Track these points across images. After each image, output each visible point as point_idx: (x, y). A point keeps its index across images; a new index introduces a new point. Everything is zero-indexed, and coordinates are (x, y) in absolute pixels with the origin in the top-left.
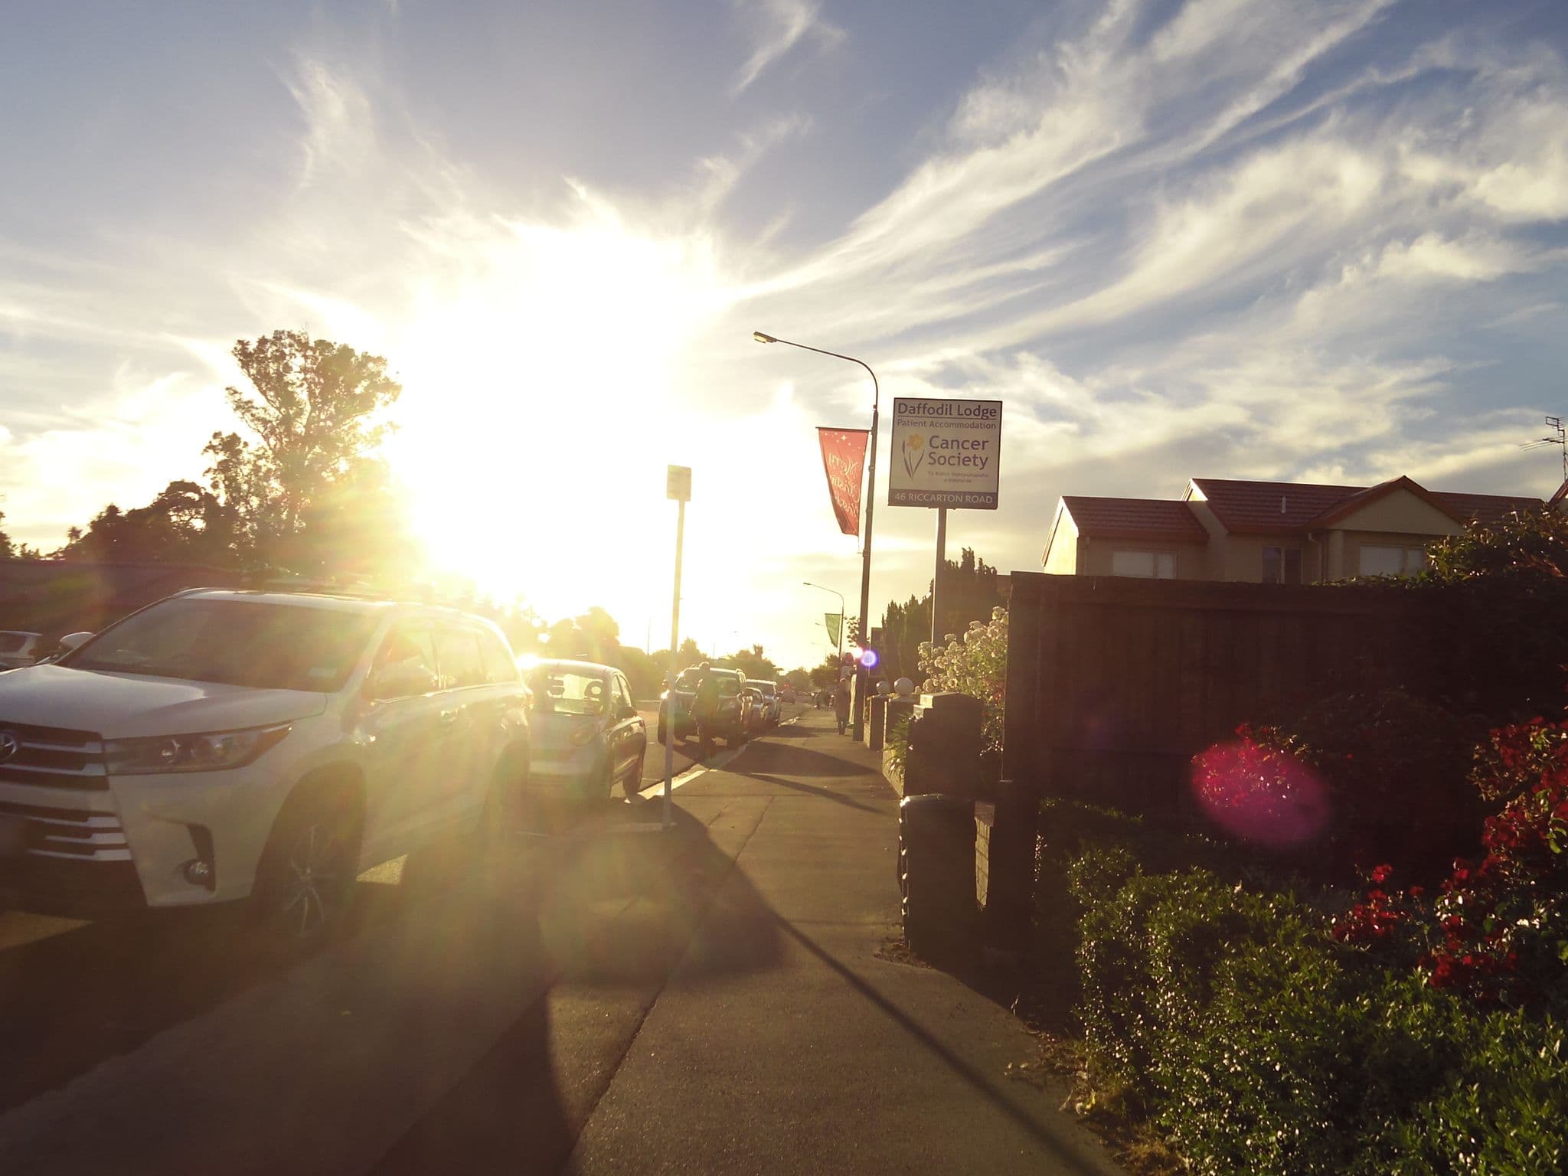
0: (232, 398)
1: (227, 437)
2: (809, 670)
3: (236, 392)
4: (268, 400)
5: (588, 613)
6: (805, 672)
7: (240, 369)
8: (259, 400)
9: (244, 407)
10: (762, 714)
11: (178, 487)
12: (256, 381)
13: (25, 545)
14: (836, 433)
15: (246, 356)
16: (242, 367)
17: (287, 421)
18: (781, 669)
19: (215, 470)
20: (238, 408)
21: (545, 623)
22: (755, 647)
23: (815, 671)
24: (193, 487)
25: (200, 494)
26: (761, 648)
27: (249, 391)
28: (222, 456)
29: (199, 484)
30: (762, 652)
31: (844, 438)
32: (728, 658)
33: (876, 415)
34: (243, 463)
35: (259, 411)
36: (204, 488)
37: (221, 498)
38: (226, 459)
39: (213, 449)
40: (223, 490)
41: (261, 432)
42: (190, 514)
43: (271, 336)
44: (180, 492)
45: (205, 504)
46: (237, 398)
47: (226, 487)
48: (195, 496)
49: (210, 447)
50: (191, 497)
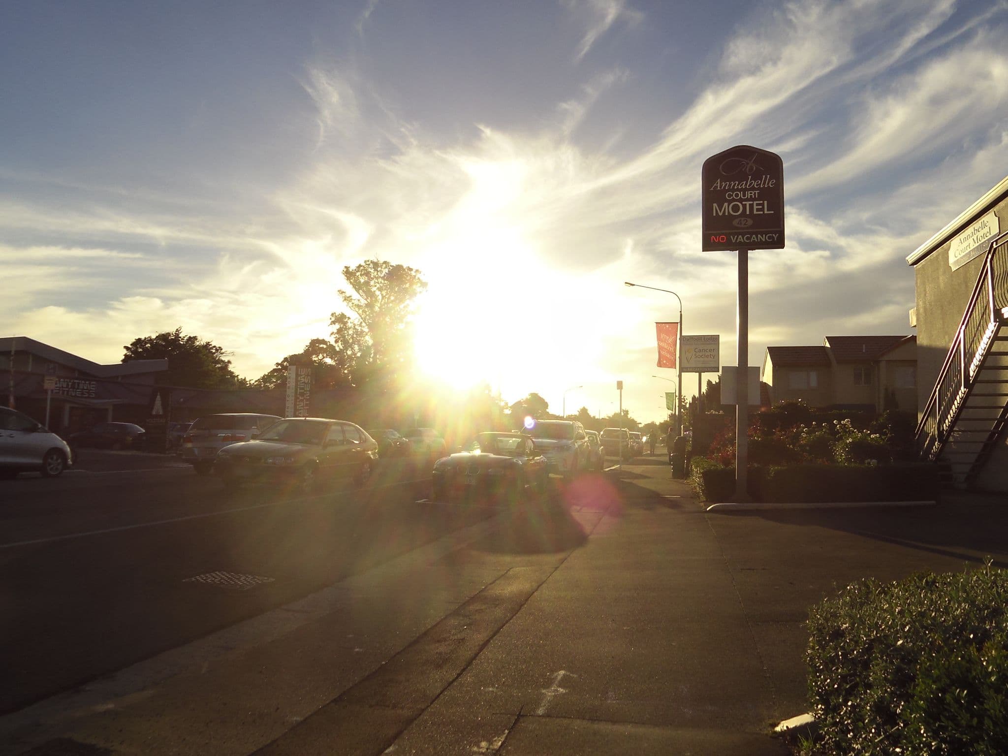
0: (341, 296)
1: (339, 315)
2: (658, 424)
3: (343, 293)
4: (361, 295)
7: (346, 280)
8: (355, 295)
9: (348, 299)
10: (635, 448)
11: (315, 343)
12: (354, 287)
14: (664, 324)
15: (349, 274)
17: (370, 306)
18: (640, 423)
19: (335, 333)
20: (345, 300)
21: (507, 404)
23: (661, 424)
24: (323, 342)
25: (327, 345)
26: (627, 411)
27: (350, 290)
28: (337, 326)
29: (326, 340)
30: (628, 414)
31: (667, 326)
32: (607, 418)
33: (681, 315)
34: (349, 329)
35: (356, 301)
36: (329, 342)
37: (339, 347)
38: (340, 327)
39: (333, 323)
40: (340, 343)
41: (358, 312)
42: (323, 356)
43: (363, 264)
44: (317, 345)
45: (331, 351)
46: (344, 296)
47: (341, 341)
48: (325, 346)
49: (332, 322)
50: (323, 347)
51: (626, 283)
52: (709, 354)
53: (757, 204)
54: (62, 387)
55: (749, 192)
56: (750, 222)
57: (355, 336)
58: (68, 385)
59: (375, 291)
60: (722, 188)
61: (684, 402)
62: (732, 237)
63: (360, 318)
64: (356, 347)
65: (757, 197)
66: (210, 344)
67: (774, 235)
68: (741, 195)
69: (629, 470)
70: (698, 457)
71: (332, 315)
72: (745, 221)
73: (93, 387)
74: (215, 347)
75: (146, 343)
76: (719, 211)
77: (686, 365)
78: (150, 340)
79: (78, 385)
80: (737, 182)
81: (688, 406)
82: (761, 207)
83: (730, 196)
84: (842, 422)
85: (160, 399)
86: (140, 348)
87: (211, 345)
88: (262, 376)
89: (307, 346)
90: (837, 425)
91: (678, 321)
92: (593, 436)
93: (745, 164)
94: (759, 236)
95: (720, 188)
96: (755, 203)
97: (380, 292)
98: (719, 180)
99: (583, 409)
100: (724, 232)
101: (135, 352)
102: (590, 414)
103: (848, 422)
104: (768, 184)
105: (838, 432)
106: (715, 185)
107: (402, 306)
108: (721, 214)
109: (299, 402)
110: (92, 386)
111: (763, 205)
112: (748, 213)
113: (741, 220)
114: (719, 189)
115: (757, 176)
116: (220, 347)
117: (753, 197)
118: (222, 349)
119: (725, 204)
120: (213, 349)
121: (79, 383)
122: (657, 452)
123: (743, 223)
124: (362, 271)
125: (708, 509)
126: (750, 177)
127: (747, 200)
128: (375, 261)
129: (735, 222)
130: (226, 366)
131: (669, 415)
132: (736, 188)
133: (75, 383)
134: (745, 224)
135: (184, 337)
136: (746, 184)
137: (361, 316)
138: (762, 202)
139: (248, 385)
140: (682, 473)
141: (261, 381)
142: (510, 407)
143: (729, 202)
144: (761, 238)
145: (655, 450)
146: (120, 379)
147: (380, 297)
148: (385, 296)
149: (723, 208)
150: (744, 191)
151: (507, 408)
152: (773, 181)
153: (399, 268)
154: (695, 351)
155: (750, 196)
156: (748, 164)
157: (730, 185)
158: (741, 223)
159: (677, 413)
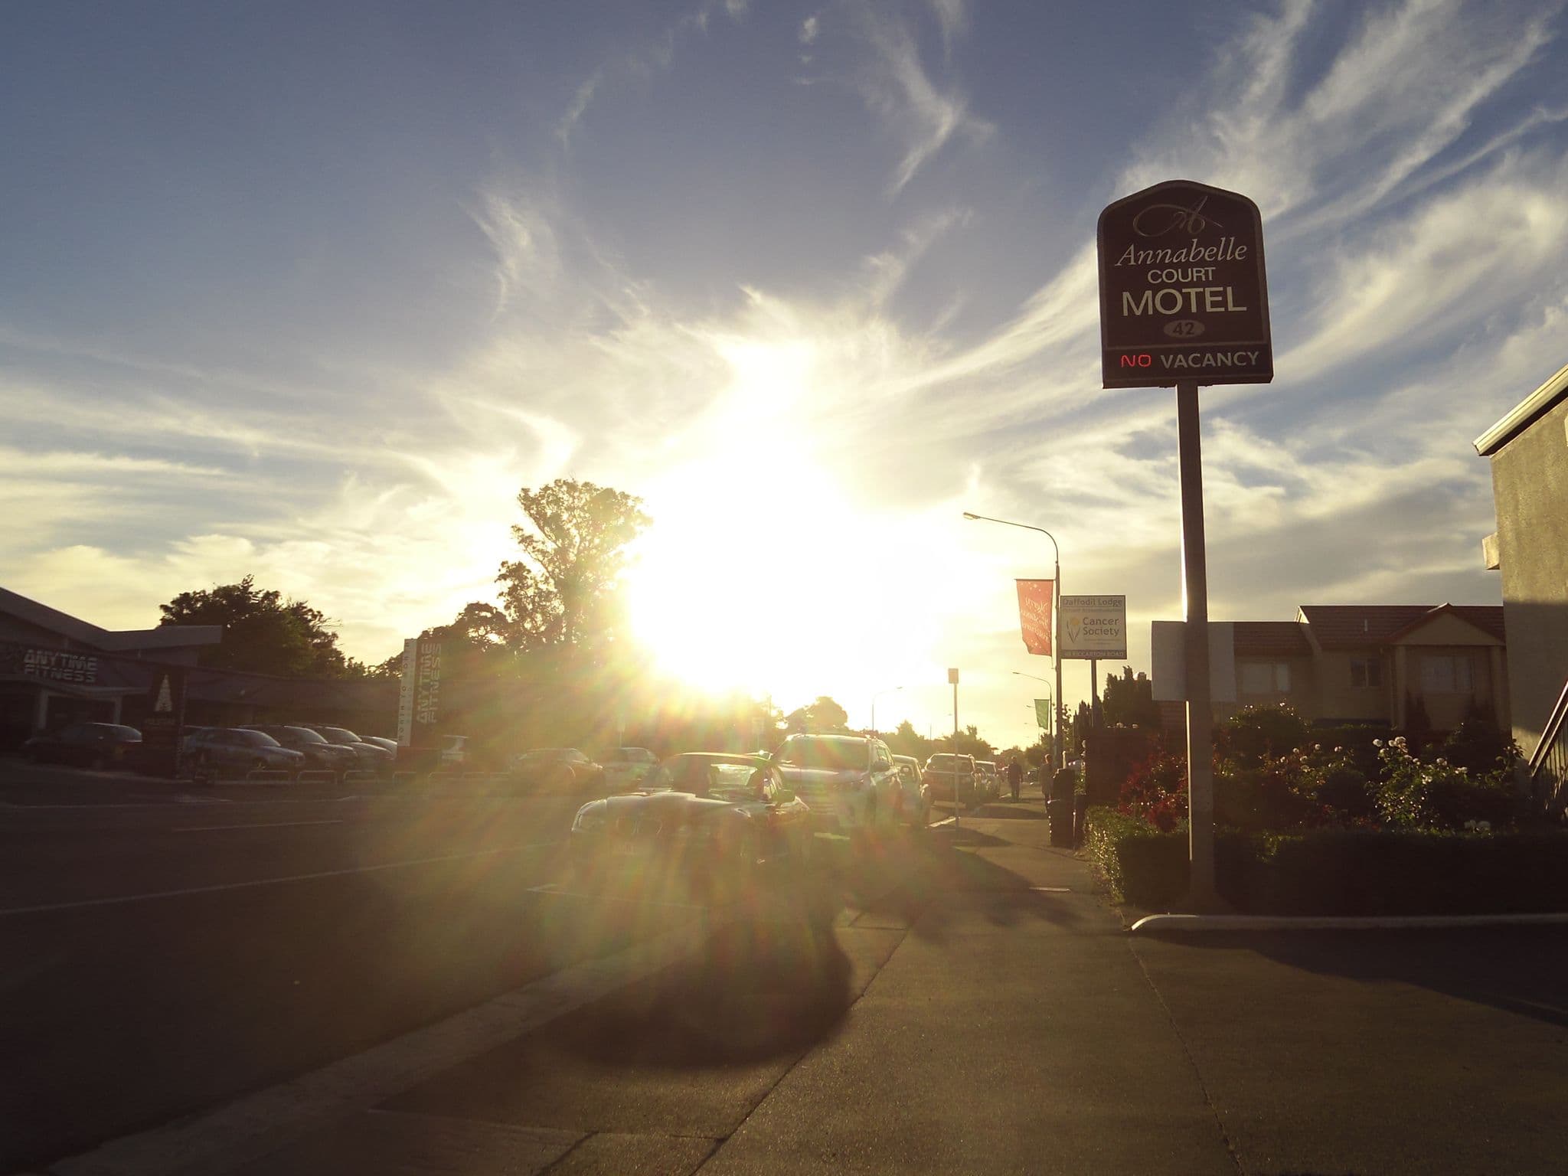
0: (517, 534)
1: (512, 565)
2: (1023, 749)
3: (519, 529)
4: (546, 535)
5: (817, 703)
6: (1020, 751)
7: (523, 510)
8: (538, 535)
9: (526, 540)
11: (473, 608)
12: (536, 520)
13: (352, 658)
14: (1029, 583)
15: (528, 501)
16: (525, 509)
17: (562, 552)
18: (996, 749)
19: (506, 594)
20: (522, 541)
21: (781, 713)
22: (969, 728)
23: (1029, 750)
24: (486, 607)
25: (492, 613)
26: (975, 729)
27: (530, 528)
28: (509, 583)
29: (491, 604)
30: (976, 733)
31: (1036, 587)
32: (943, 739)
33: (1058, 567)
34: (528, 587)
35: (538, 544)
36: (496, 609)
37: (511, 616)
38: (514, 585)
39: (503, 577)
40: (513, 610)
41: (541, 562)
42: (486, 630)
43: (552, 485)
44: (477, 612)
45: (497, 621)
46: (520, 534)
47: (515, 607)
48: (489, 615)
49: (500, 575)
50: (486, 616)
51: (965, 514)
52: (1108, 627)
53: (1211, 292)
54: (40, 665)
55: (1195, 270)
56: (1199, 328)
57: (537, 599)
58: (49, 661)
59: (569, 529)
60: (1140, 263)
61: (1065, 714)
62: (1162, 357)
63: (545, 570)
64: (539, 617)
65: (1211, 279)
66: (304, 605)
67: (1249, 353)
68: (1178, 275)
69: (972, 828)
70: (1099, 808)
71: (503, 564)
72: (1190, 326)
73: (92, 667)
74: (311, 610)
75: (197, 600)
76: (1133, 306)
77: (1068, 644)
78: (204, 597)
79: (67, 663)
80: (1170, 251)
81: (1071, 720)
82: (1220, 299)
83: (1155, 277)
84: (1390, 742)
85: (167, 686)
86: (187, 608)
87: (305, 607)
88: (388, 660)
89: (460, 614)
90: (1380, 748)
91: (1054, 577)
92: (910, 765)
93: (1185, 216)
94: (1219, 355)
95: (1136, 260)
96: (1208, 290)
97: (577, 531)
98: (1132, 247)
99: (904, 725)
100: (1145, 347)
101: (178, 615)
102: (916, 733)
103: (1401, 743)
104: (1233, 253)
105: (1382, 762)
106: (1125, 256)
107: (611, 554)
108: (1138, 313)
109: (421, 698)
110: (90, 664)
111: (1224, 294)
112: (1194, 309)
113: (1180, 324)
114: (1132, 263)
115: (1209, 239)
116: (319, 612)
117: (1204, 279)
118: (322, 616)
119: (1146, 292)
120: (307, 614)
121: (68, 659)
122: (1023, 795)
123: (1185, 329)
124: (548, 497)
125: (1134, 927)
126: (1195, 240)
127: (1191, 285)
128: (570, 481)
129: (1169, 329)
130: (331, 642)
131: (1042, 736)
132: (1167, 261)
133: (62, 658)
134: (1188, 333)
135: (257, 593)
136: (1188, 254)
137: (546, 568)
138: (1221, 289)
139: (367, 673)
140: (1068, 836)
141: (386, 667)
142: (786, 718)
143: (1155, 290)
144: (1224, 359)
145: (1020, 792)
146: (139, 655)
147: (577, 539)
148: (585, 537)
149: (1143, 302)
150: (1185, 267)
151: (781, 720)
152: (1243, 249)
153: (609, 492)
154: (1085, 624)
155: (1197, 276)
156: (1189, 215)
157: (1155, 256)
158: (1181, 332)
159: (1054, 733)
